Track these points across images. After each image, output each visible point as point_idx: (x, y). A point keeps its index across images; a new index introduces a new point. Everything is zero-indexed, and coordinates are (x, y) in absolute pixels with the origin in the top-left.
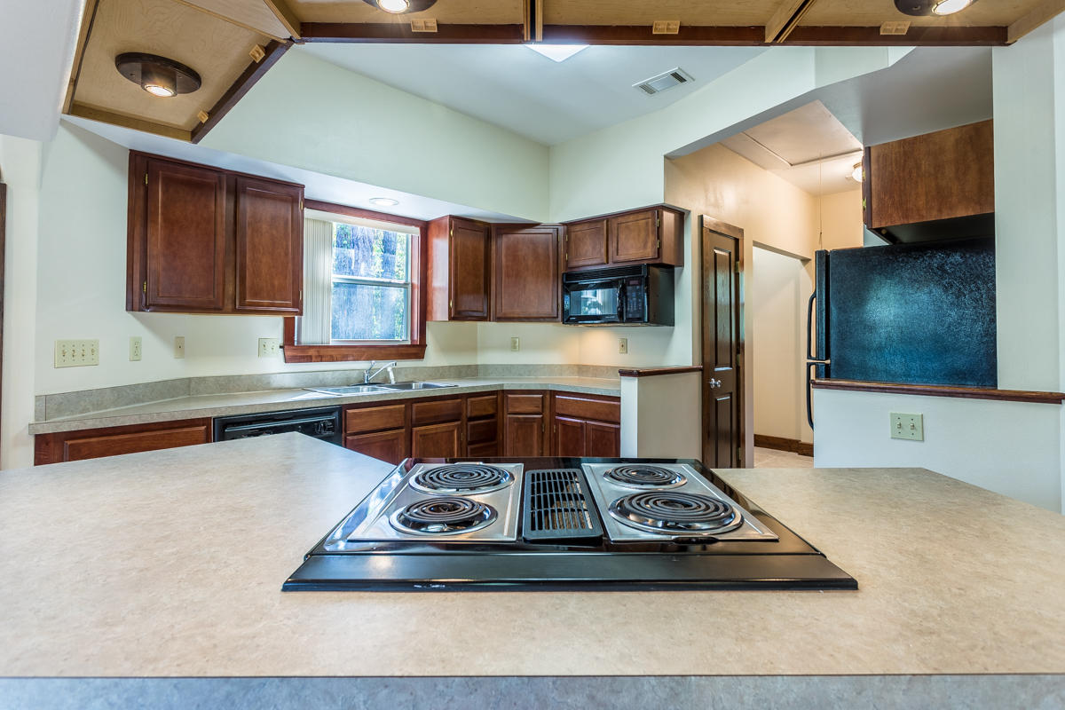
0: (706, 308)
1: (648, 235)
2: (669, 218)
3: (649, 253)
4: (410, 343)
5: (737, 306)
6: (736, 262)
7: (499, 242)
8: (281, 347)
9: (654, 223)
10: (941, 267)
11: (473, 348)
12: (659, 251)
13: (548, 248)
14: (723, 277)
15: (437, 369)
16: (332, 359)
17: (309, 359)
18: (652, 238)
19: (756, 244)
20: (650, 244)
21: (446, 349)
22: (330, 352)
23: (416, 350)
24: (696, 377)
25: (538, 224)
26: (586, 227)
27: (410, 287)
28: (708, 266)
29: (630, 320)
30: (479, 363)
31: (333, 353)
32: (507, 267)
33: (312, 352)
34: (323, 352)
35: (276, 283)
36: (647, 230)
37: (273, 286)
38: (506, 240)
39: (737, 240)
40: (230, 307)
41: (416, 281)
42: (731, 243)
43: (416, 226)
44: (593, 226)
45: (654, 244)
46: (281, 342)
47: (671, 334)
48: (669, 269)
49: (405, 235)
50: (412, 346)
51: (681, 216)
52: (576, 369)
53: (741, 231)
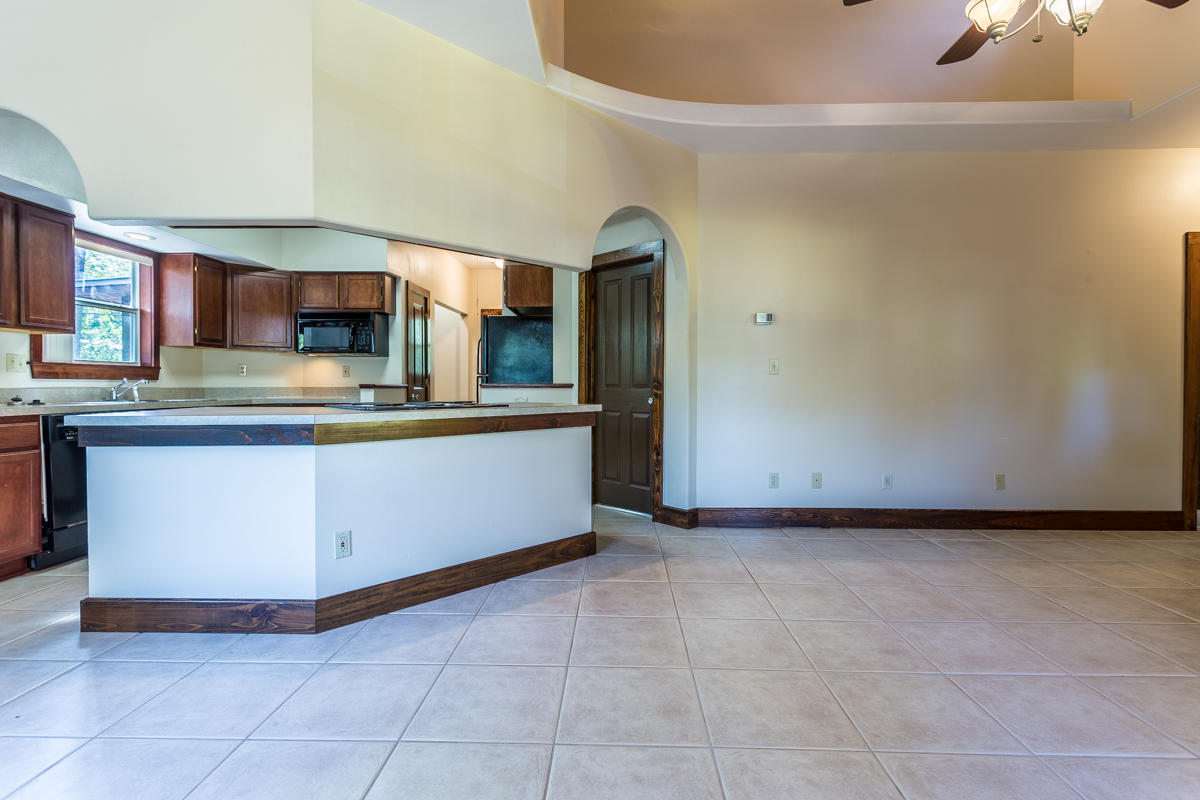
0: (409, 347)
1: (373, 291)
2: (388, 280)
3: (375, 304)
4: (139, 365)
5: (426, 346)
6: (425, 312)
7: (235, 279)
8: (28, 363)
9: (379, 284)
10: (535, 329)
11: (199, 372)
12: (383, 303)
13: (282, 290)
14: (419, 322)
15: (170, 390)
16: (77, 376)
17: (55, 376)
18: (376, 295)
19: (437, 302)
20: (375, 299)
21: (175, 373)
22: (75, 370)
23: (150, 372)
24: (403, 391)
25: (273, 269)
26: (319, 277)
27: (138, 313)
28: (410, 313)
29: (359, 351)
30: (205, 386)
31: (77, 371)
32: (244, 302)
33: (58, 369)
34: (68, 369)
35: (54, 303)
36: (373, 288)
37: (51, 305)
38: (241, 279)
39: (426, 299)
40: (13, 320)
41: (149, 308)
42: (423, 301)
43: (150, 256)
44: (326, 278)
45: (379, 299)
46: (27, 358)
47: (386, 362)
48: (385, 316)
49: (131, 262)
50: (144, 366)
51: (395, 279)
52: (301, 391)
53: (429, 292)
